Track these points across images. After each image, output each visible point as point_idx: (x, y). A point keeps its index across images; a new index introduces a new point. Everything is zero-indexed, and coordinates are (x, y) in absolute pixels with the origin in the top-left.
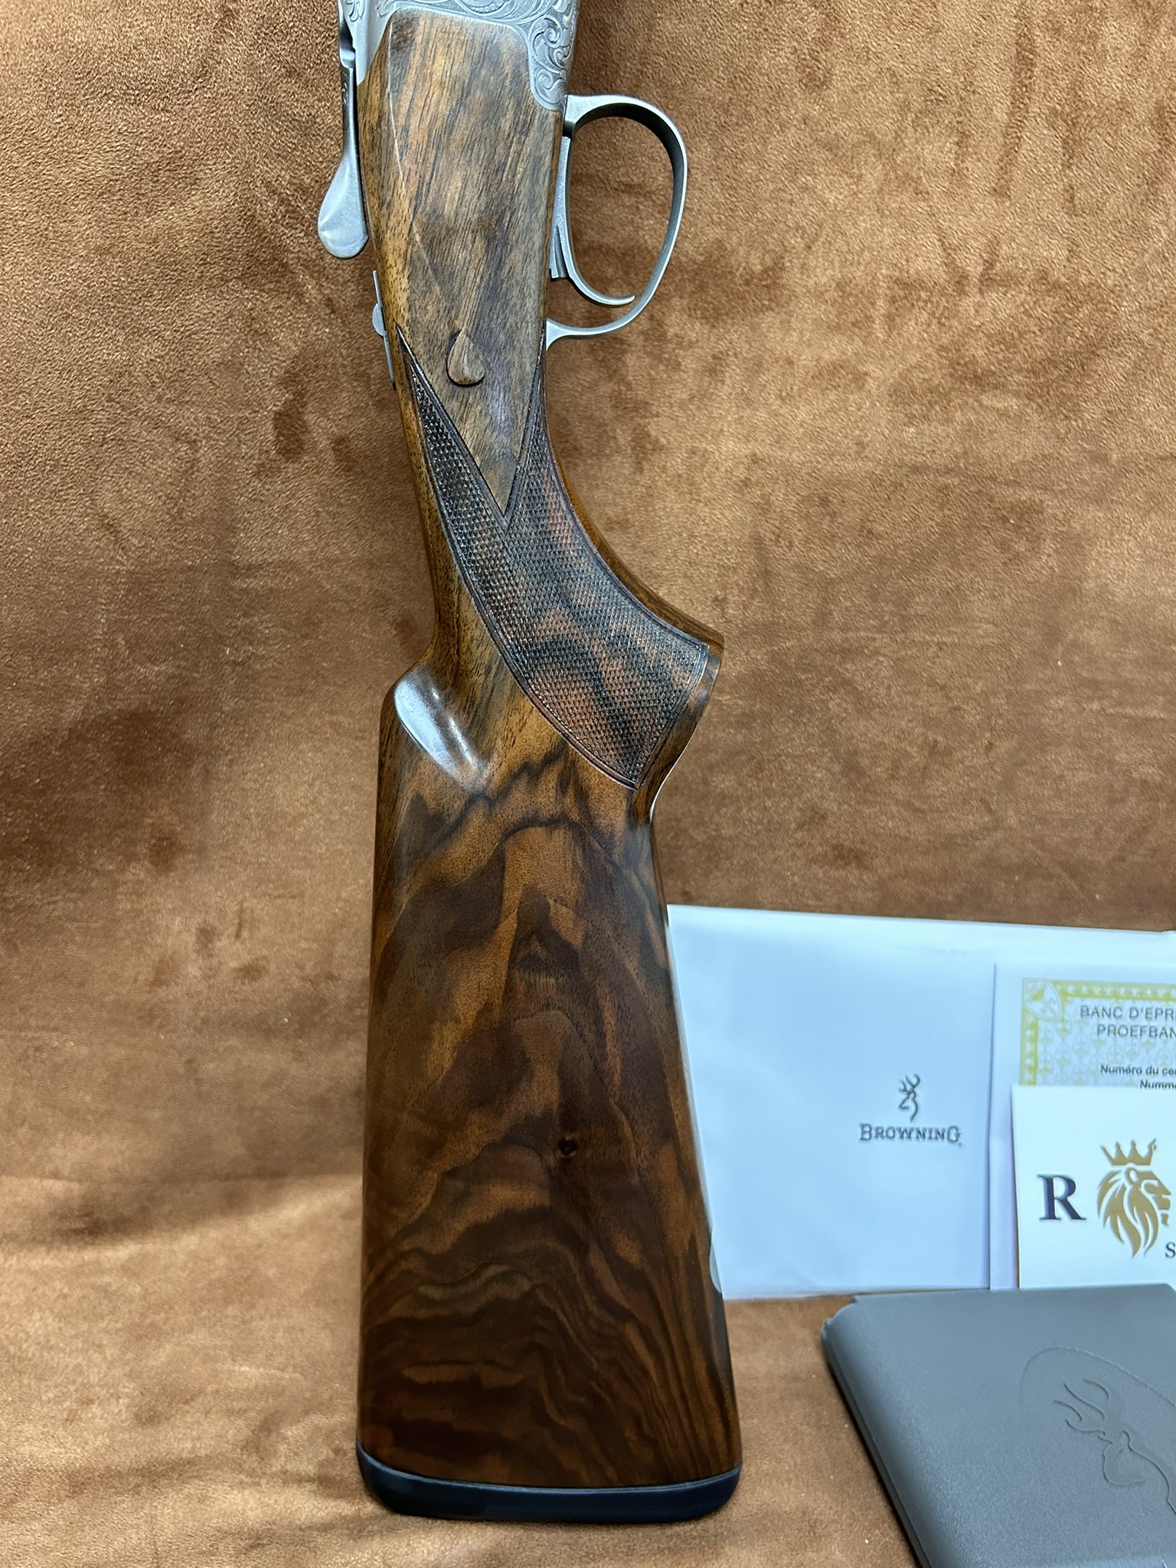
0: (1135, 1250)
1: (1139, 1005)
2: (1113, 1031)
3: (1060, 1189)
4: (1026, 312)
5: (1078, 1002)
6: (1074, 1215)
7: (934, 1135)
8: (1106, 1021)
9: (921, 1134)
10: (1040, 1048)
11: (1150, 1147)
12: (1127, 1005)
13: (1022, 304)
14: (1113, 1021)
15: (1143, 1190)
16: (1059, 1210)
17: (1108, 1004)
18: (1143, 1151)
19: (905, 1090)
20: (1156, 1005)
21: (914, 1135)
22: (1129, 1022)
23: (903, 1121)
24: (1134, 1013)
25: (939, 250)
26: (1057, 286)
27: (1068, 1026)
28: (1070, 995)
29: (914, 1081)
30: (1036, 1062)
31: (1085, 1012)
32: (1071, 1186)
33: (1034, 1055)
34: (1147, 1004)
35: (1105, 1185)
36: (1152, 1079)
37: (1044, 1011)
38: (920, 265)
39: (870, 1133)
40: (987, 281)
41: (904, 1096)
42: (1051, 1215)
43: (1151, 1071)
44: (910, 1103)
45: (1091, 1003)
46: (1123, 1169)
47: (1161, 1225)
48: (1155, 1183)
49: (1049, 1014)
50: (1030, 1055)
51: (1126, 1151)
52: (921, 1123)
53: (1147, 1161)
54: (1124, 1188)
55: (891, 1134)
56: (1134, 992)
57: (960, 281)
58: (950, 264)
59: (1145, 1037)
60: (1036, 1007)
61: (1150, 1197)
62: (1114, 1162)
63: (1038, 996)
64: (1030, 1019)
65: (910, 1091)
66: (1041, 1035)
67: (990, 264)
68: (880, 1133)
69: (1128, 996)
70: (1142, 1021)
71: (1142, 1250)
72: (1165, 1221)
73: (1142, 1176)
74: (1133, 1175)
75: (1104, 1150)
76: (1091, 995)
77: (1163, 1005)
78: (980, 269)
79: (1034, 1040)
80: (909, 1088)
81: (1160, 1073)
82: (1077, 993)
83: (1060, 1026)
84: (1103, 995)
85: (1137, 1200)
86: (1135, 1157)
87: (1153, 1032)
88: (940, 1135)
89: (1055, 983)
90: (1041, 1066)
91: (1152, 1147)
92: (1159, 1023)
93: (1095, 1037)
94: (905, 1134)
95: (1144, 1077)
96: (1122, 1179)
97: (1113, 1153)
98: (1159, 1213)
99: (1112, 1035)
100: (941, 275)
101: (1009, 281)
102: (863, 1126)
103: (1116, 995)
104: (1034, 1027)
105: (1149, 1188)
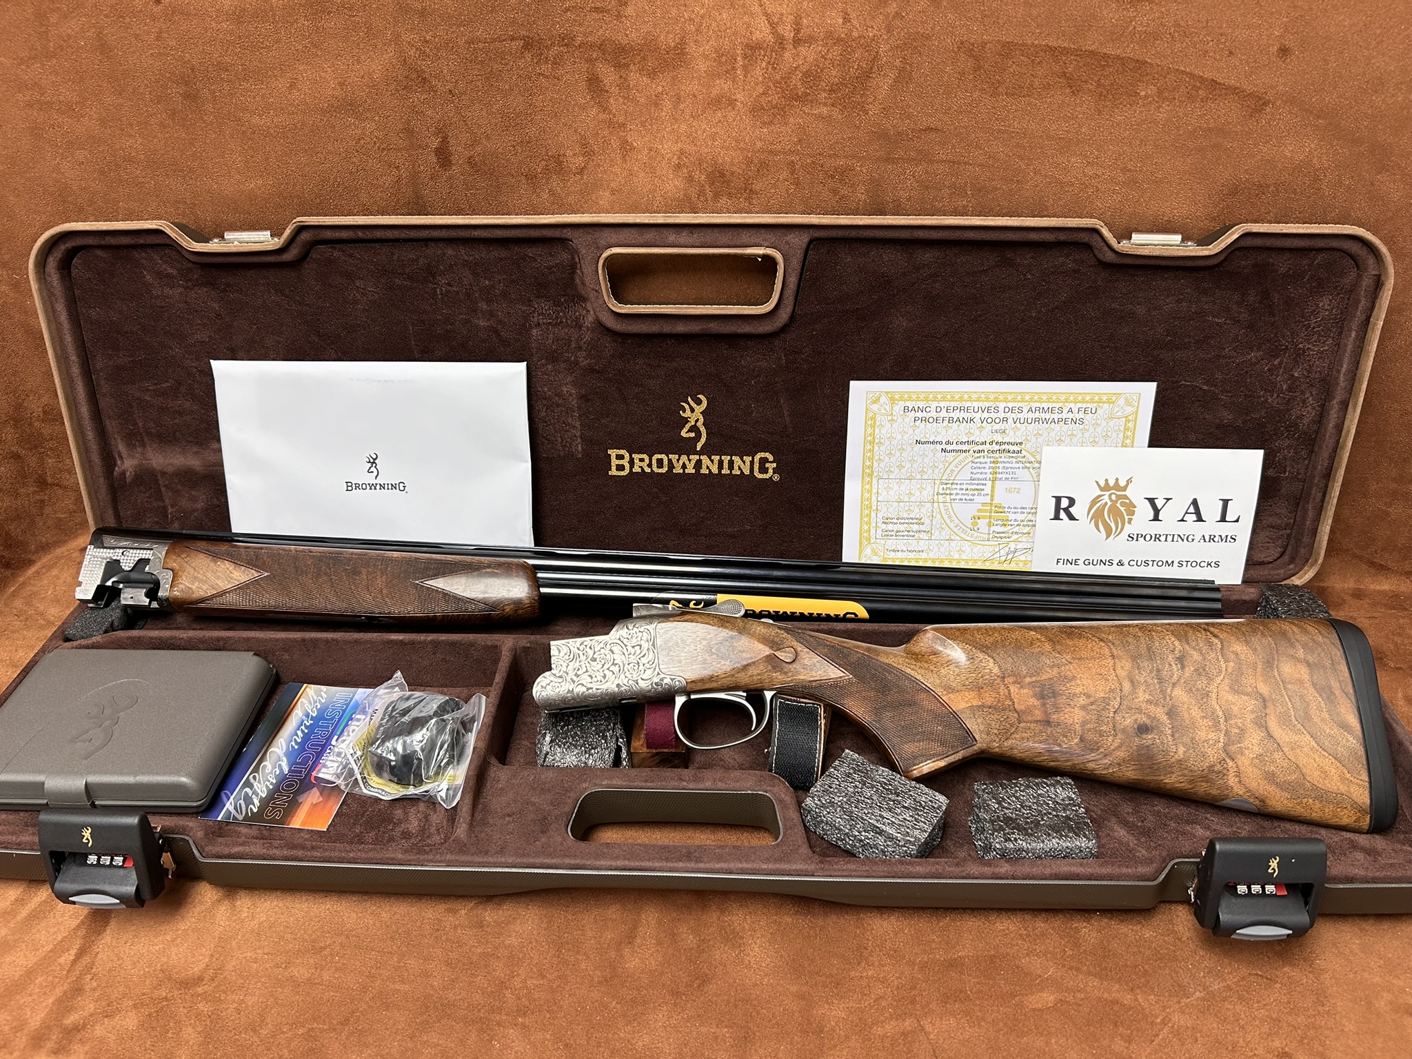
0: (1108, 537)
1: (942, 404)
2: (926, 420)
3: (1064, 503)
4: (823, 57)
5: (902, 404)
6: (1071, 518)
7: (390, 487)
8: (920, 414)
9: (382, 487)
10: (877, 431)
11: (1127, 481)
12: (935, 404)
13: (820, 52)
14: (924, 414)
15: (1118, 505)
16: (1063, 515)
17: (921, 405)
18: (1122, 483)
19: (369, 462)
20: (953, 404)
21: (378, 487)
22: (934, 414)
23: (371, 479)
24: (939, 409)
25: (768, 25)
26: (839, 40)
27: (895, 418)
28: (897, 400)
29: (374, 457)
30: (874, 439)
31: (906, 409)
32: (1072, 502)
33: (873, 434)
34: (948, 404)
35: (1094, 502)
36: (949, 447)
37: (880, 410)
38: (757, 36)
39: (350, 486)
40: (797, 42)
41: (370, 465)
42: (1057, 517)
43: (948, 443)
44: (373, 469)
45: (910, 405)
46: (1108, 493)
47: (1126, 524)
48: (1127, 501)
49: (883, 411)
50: (870, 435)
51: (1112, 483)
52: (380, 481)
53: (1125, 489)
54: (1106, 503)
55: (364, 487)
56: (939, 396)
57: (780, 41)
58: (774, 31)
59: (946, 422)
60: (875, 407)
61: (1122, 509)
62: (1102, 489)
63: (876, 401)
64: (871, 414)
65: (373, 462)
66: (878, 423)
67: (797, 31)
68: (357, 486)
69: (935, 399)
70: (943, 414)
71: (1112, 536)
72: (1130, 522)
73: (1119, 497)
74: (1113, 497)
75: (1097, 482)
76: (910, 399)
77: (958, 404)
78: (792, 34)
79: (873, 426)
80: (372, 460)
81: (955, 443)
82: (901, 399)
83: (890, 418)
84: (918, 399)
85: (1114, 511)
86: (1117, 486)
87: (951, 420)
88: (394, 487)
89: (886, 393)
90: (877, 441)
91: (1129, 481)
92: (956, 414)
93: (912, 424)
94: (373, 486)
95: (944, 446)
96: (1106, 498)
97: (1102, 484)
98: (1126, 518)
99: (924, 422)
100: (771, 39)
101: (811, 40)
102: (347, 483)
103: (926, 399)
104: (873, 418)
105: (1123, 504)
